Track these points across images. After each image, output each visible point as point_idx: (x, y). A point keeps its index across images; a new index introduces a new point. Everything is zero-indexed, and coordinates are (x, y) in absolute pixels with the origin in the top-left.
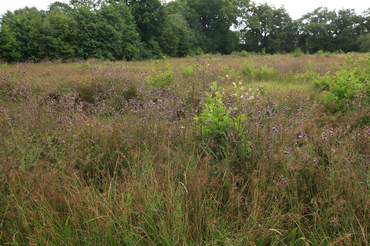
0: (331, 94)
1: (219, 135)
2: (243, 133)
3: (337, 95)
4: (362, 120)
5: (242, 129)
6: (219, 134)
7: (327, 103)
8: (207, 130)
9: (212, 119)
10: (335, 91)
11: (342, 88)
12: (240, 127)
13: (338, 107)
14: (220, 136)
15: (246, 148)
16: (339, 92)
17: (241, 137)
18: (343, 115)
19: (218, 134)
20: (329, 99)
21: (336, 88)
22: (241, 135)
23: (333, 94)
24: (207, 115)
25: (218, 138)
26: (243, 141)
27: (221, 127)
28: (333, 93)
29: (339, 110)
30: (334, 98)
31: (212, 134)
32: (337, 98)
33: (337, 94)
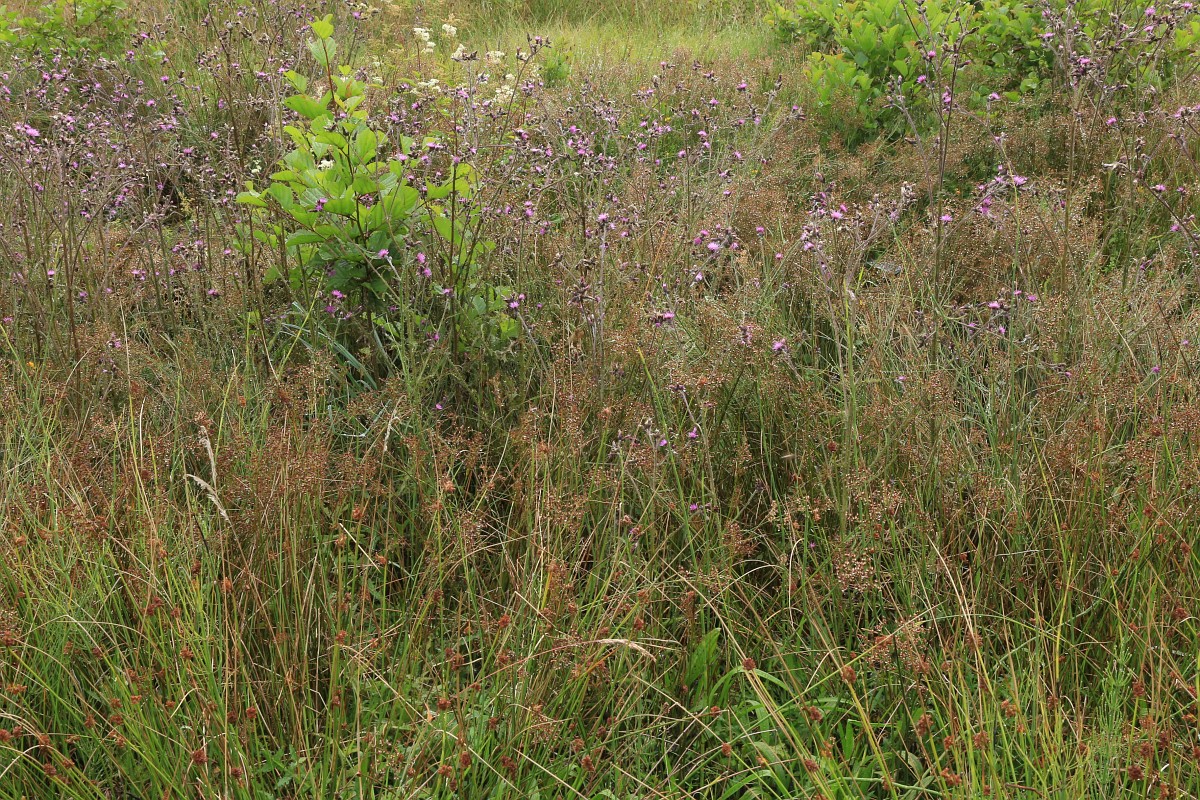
0: (842, 64)
1: (364, 268)
2: (470, 253)
3: (867, 67)
4: (966, 168)
5: (468, 234)
6: (366, 264)
7: (827, 103)
8: (308, 250)
9: (328, 195)
10: (857, 50)
11: (884, 35)
12: (459, 226)
13: (871, 122)
14: (369, 273)
15: (492, 320)
16: (874, 52)
17: (464, 272)
18: (893, 154)
19: (361, 264)
20: (833, 86)
21: (862, 38)
22: (462, 262)
23: (851, 63)
24: (305, 179)
25: (364, 280)
26: (473, 286)
27: (371, 231)
28: (848, 58)
29: (876, 134)
30: (854, 80)
31: (332, 263)
32: (864, 79)
33: (865, 64)
